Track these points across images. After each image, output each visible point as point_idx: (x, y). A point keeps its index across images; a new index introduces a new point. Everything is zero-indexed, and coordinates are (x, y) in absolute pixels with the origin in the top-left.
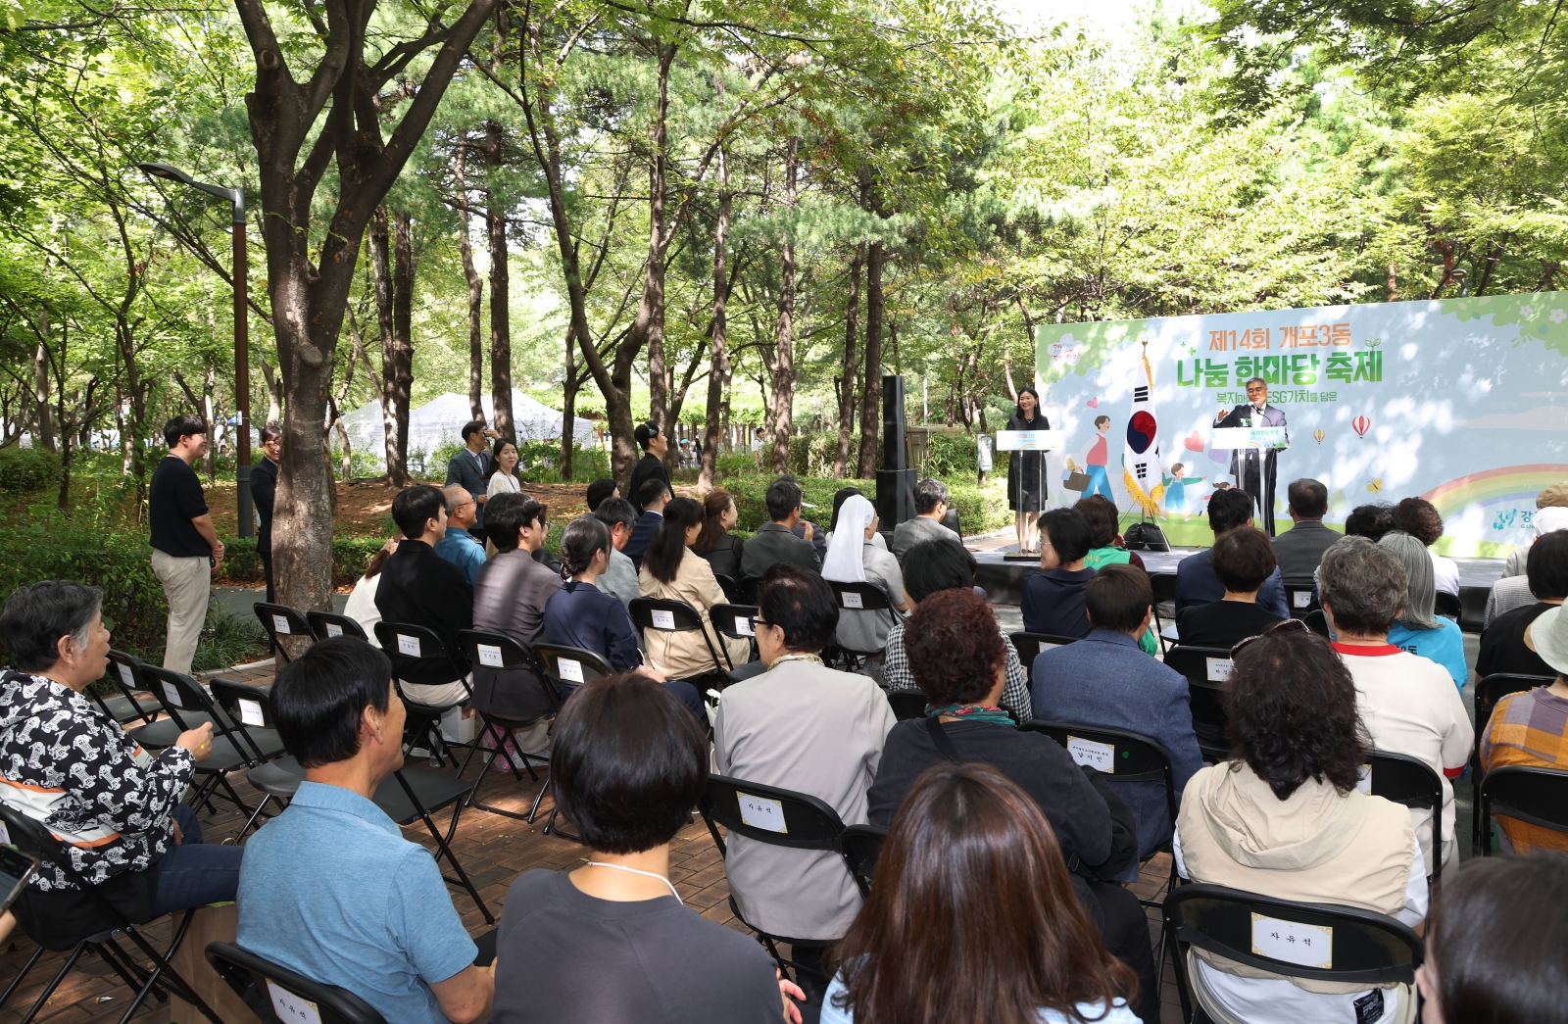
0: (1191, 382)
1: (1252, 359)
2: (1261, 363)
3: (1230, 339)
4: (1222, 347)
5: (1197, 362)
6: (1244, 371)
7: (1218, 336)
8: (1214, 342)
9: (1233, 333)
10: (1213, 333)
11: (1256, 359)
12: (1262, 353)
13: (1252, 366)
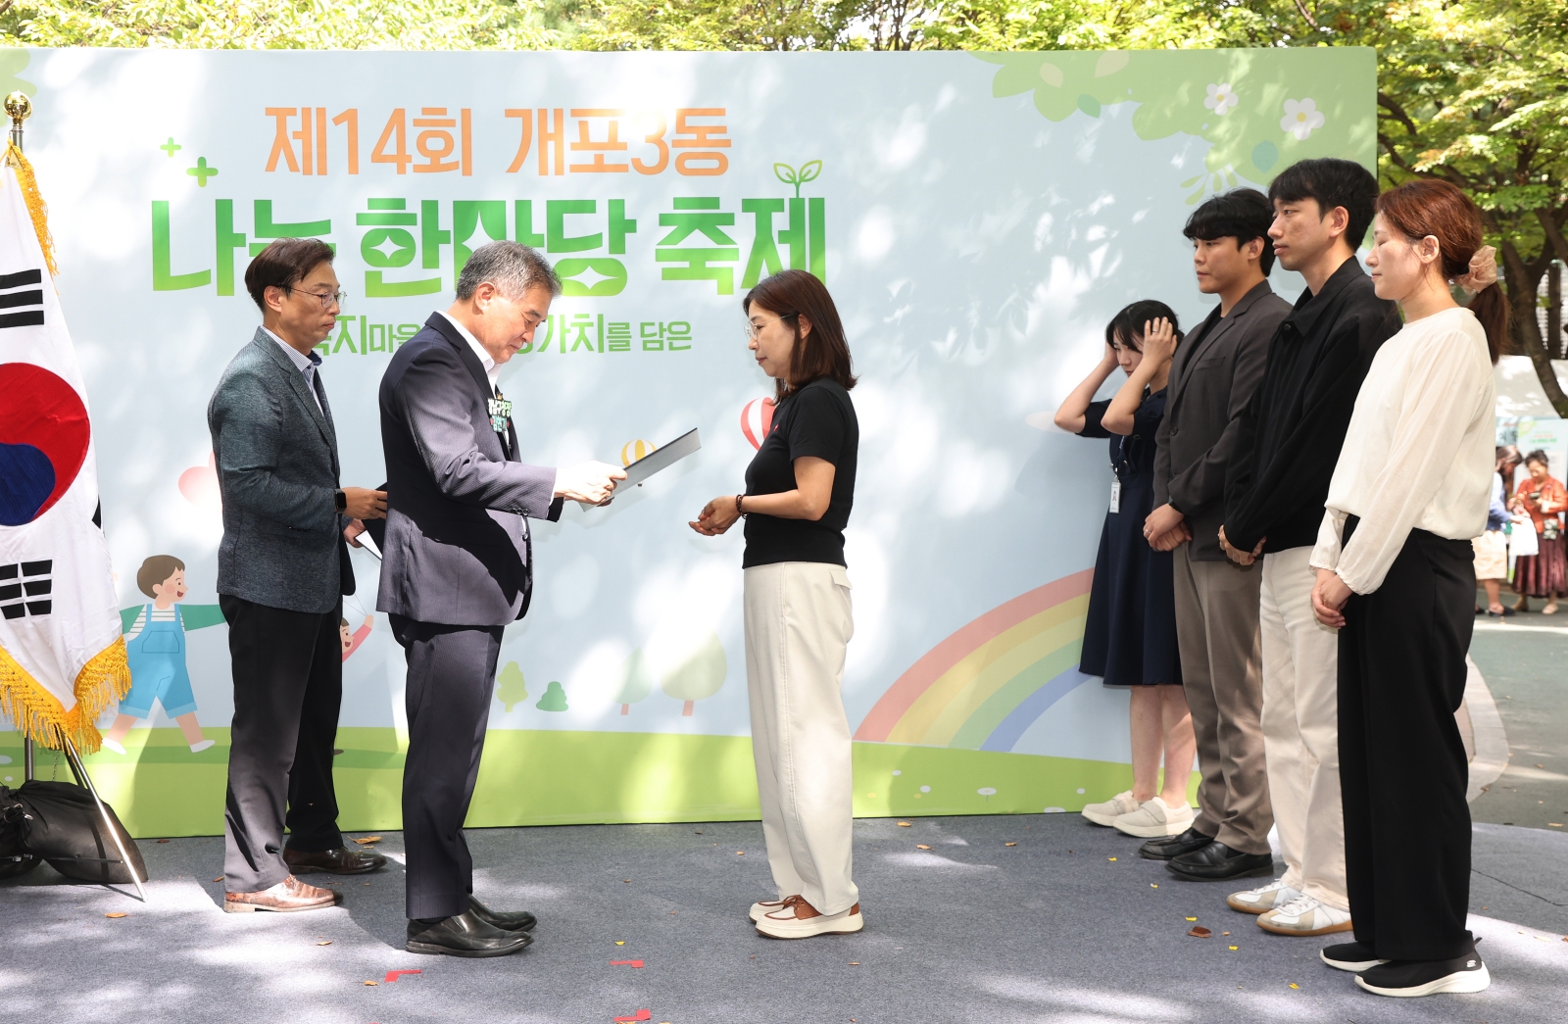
0: (199, 279)
1: (414, 207)
2: (446, 221)
3: (337, 136)
4: (315, 163)
5: (224, 209)
6: (388, 247)
7: (294, 124)
8: (281, 143)
9: (350, 117)
10: (281, 114)
11: (430, 207)
12: (448, 190)
13: (416, 231)
